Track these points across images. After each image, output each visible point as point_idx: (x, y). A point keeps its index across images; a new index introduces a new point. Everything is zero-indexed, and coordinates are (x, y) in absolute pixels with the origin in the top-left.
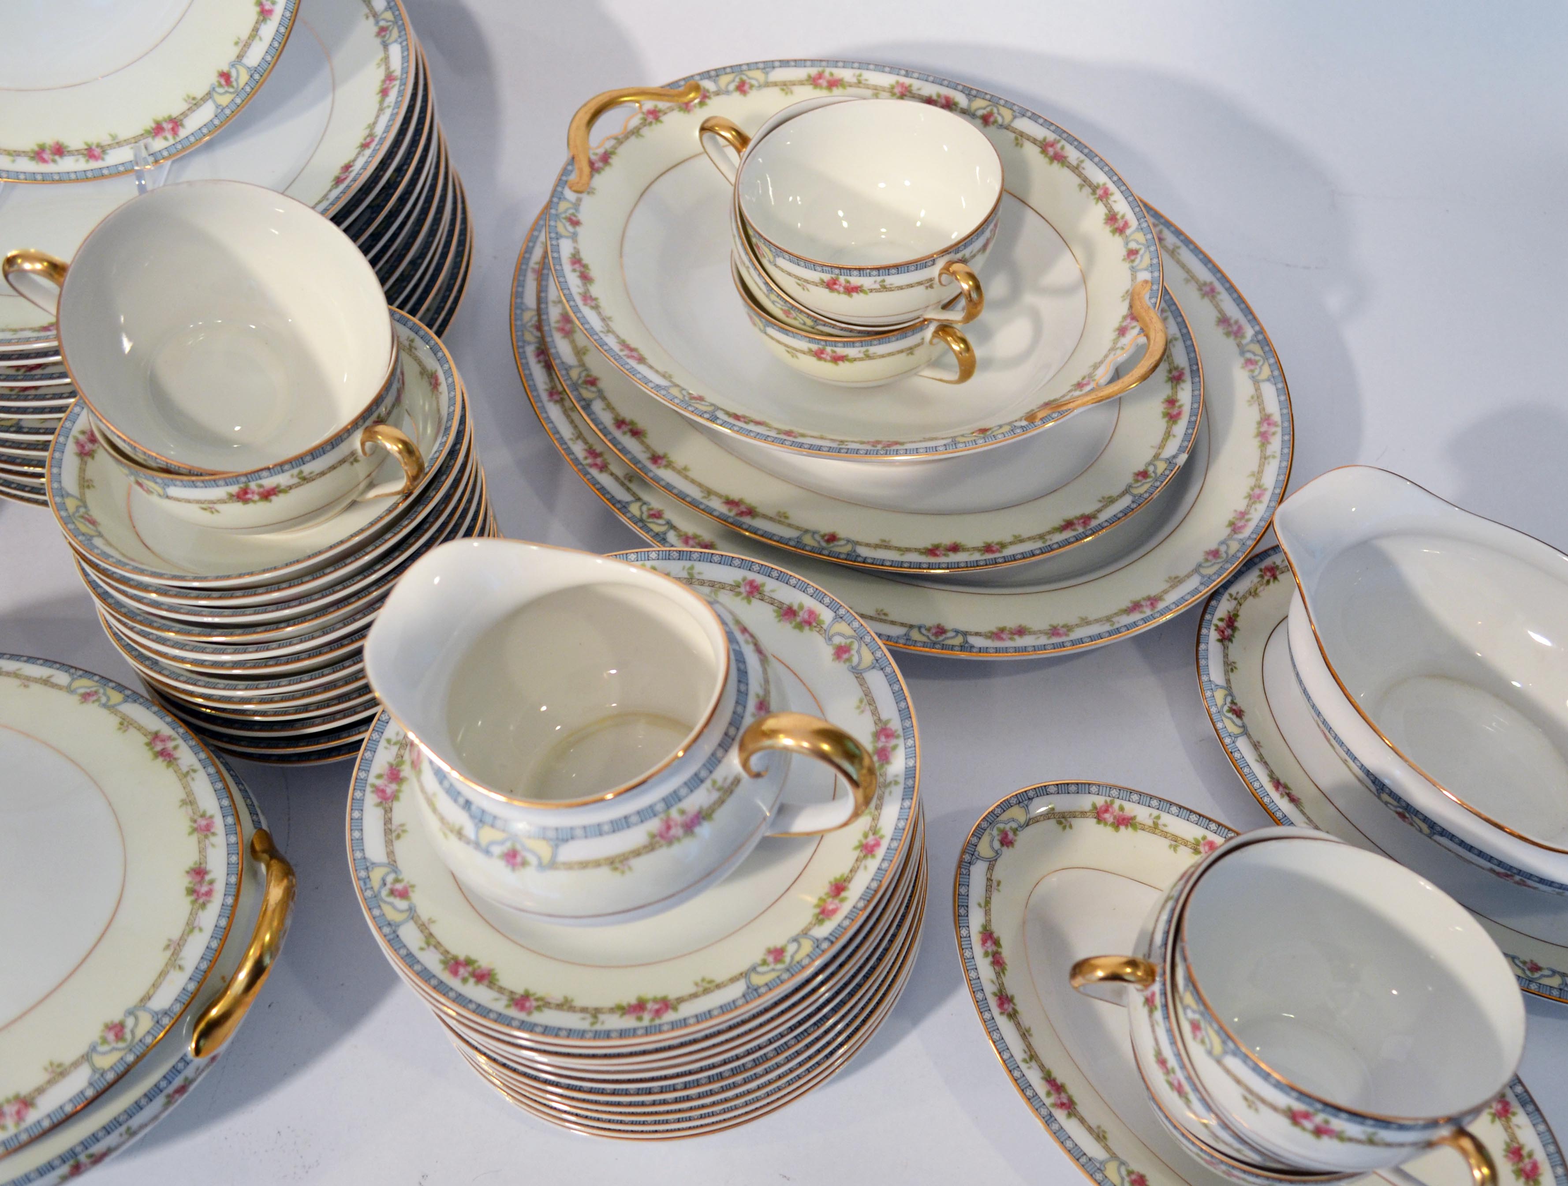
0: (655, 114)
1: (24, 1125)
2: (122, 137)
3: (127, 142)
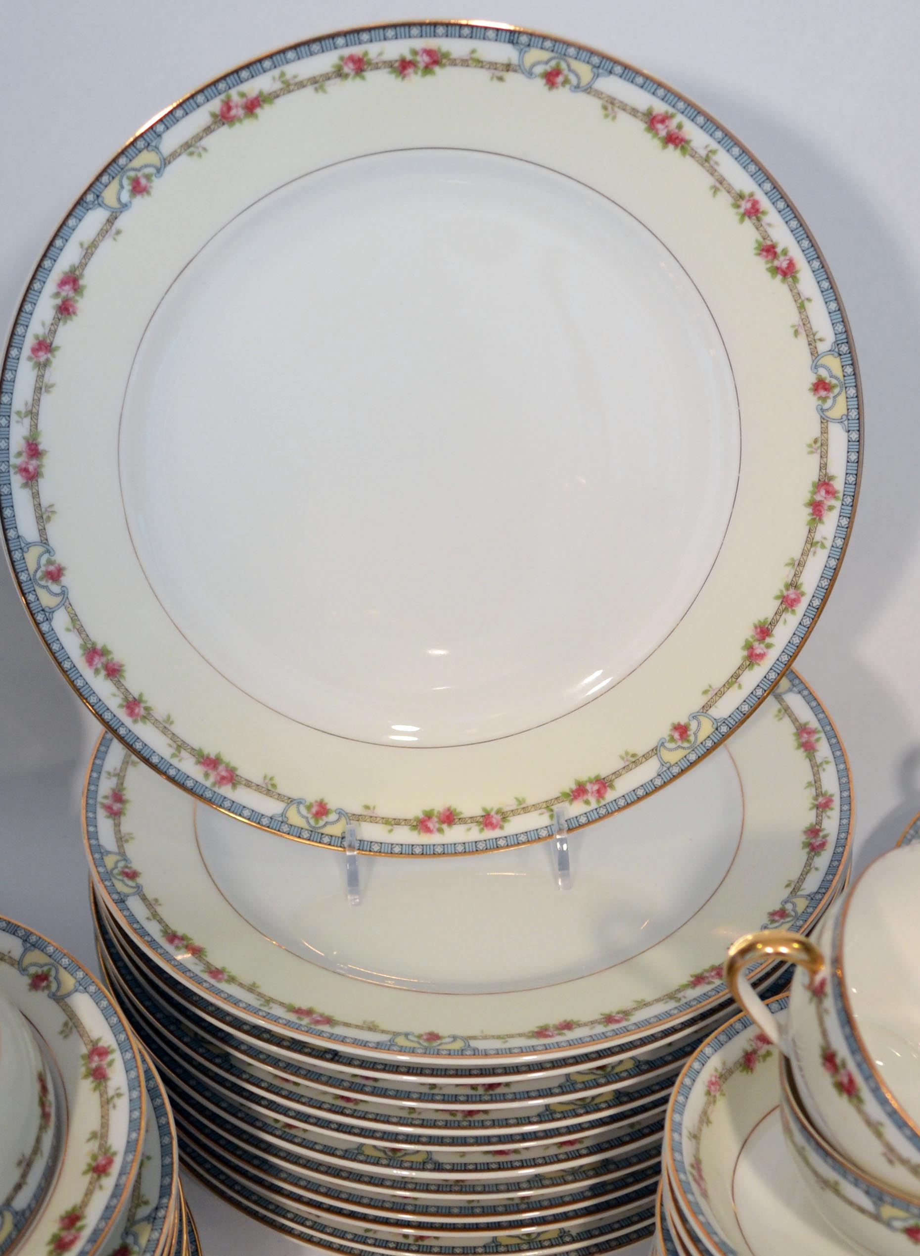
2: (530, 801)
3: (536, 807)
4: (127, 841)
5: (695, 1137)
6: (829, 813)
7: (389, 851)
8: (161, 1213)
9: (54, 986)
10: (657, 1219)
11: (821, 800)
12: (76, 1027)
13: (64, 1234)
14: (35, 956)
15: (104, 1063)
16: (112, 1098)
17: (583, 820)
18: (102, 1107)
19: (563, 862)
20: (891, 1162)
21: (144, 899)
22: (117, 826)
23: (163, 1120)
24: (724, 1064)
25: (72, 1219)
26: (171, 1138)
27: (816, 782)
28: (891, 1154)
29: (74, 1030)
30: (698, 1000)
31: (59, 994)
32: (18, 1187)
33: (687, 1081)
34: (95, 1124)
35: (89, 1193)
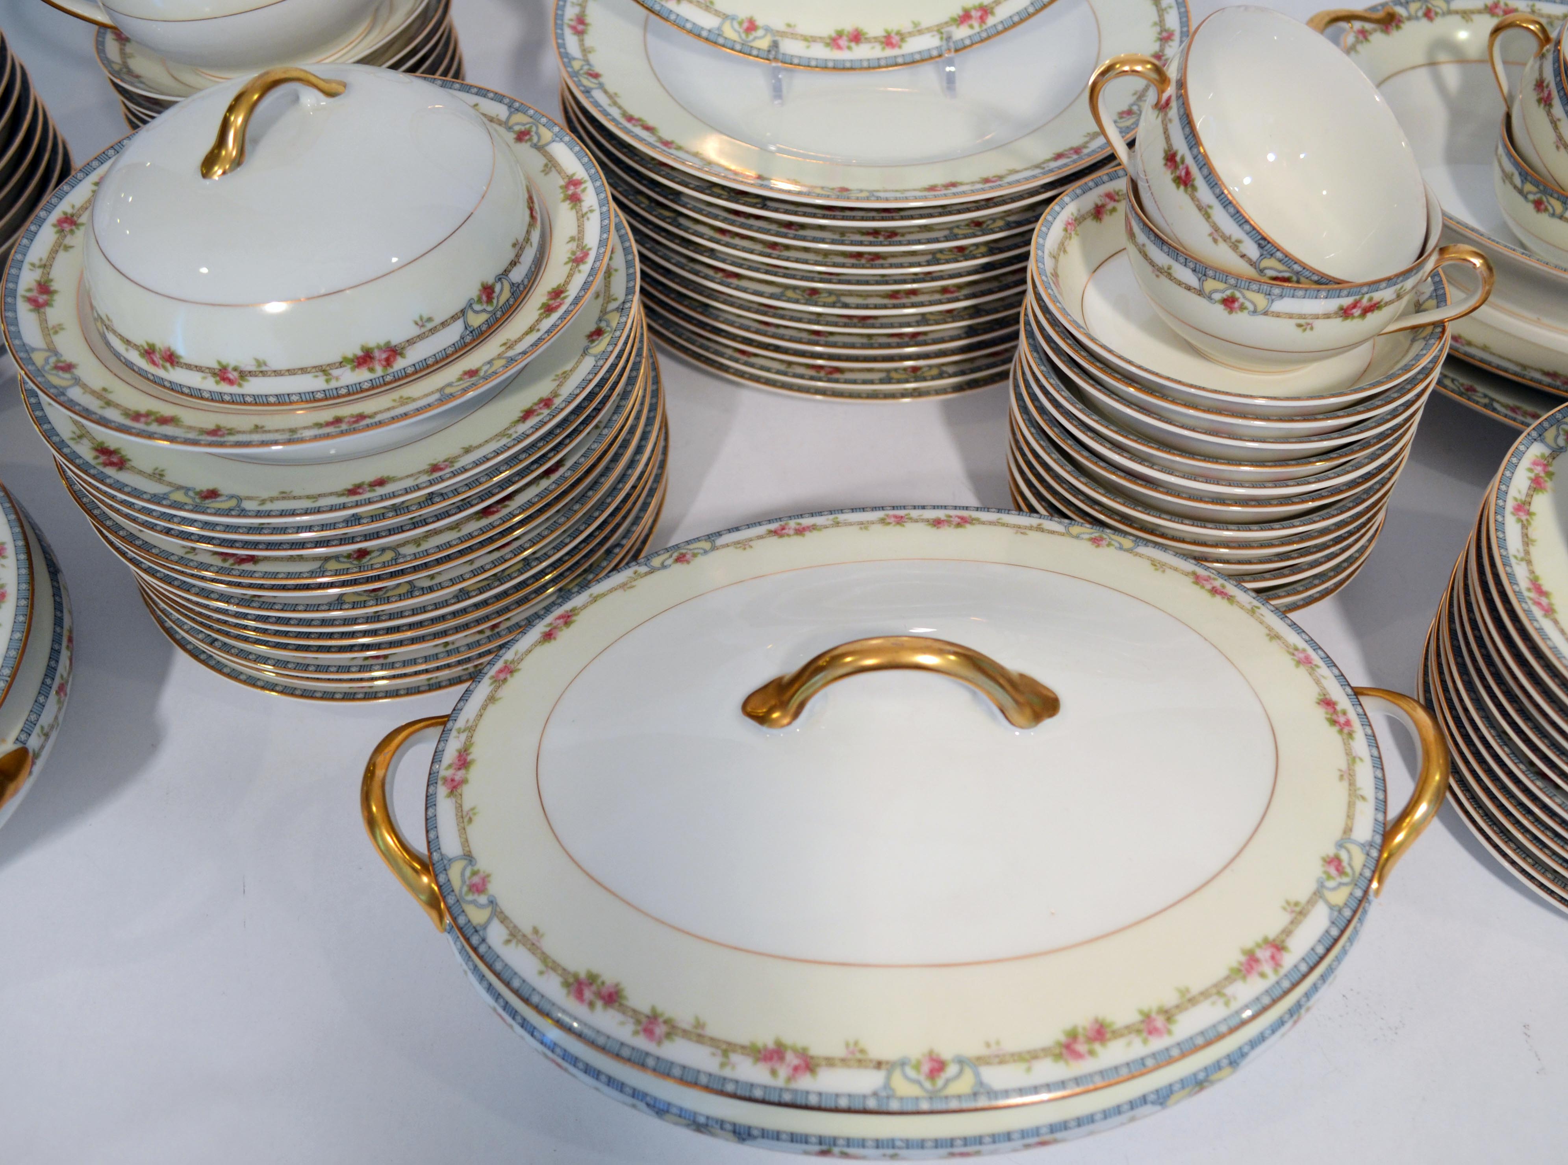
0: (1363, 33)
1: (1283, 971)
2: (925, 24)
3: (929, 30)
4: (590, 52)
5: (1055, 258)
6: (1171, 43)
7: (808, 65)
8: (627, 305)
9: (535, 139)
10: (1022, 325)
11: (1165, 34)
12: (555, 167)
13: (551, 302)
14: (519, 118)
15: (579, 190)
16: (586, 213)
17: (968, 42)
18: (578, 220)
19: (950, 79)
20: (1215, 241)
21: (606, 92)
22: (581, 41)
23: (627, 244)
24: (1079, 211)
25: (557, 293)
26: (634, 256)
27: (1161, 22)
28: (1217, 235)
29: (553, 169)
30: (1059, 168)
31: (540, 144)
32: (514, 263)
33: (1050, 218)
34: (574, 232)
35: (570, 276)
